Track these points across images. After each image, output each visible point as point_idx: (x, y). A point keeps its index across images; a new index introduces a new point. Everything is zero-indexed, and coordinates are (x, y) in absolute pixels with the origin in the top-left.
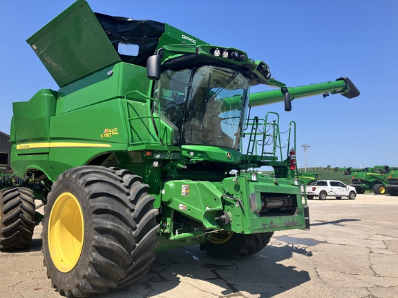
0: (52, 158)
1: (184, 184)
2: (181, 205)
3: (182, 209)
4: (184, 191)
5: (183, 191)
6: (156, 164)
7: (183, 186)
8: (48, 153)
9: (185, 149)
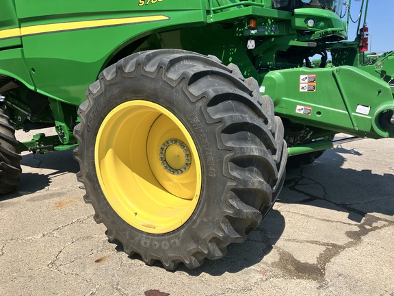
0: (30, 53)
1: (304, 73)
2: (299, 107)
3: (302, 112)
4: (304, 85)
5: (301, 86)
6: (251, 44)
7: (302, 77)
8: (21, 46)
9: (300, 16)
